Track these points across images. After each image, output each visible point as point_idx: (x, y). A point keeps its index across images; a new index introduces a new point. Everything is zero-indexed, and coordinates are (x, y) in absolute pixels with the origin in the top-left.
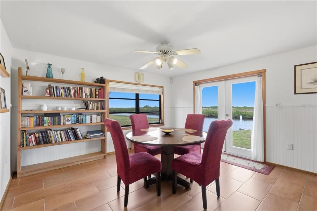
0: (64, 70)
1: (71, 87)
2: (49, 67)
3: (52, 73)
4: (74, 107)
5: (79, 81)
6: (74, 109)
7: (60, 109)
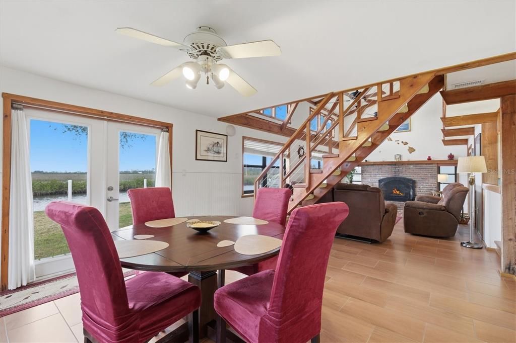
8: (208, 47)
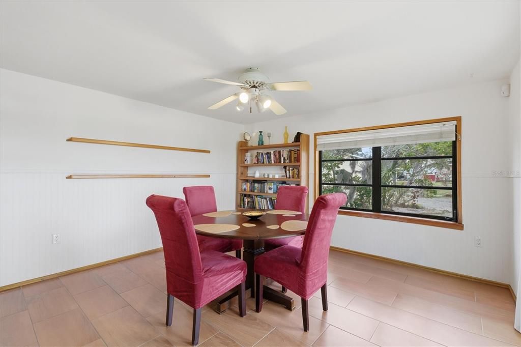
0: (270, 134)
1: (272, 152)
2: (261, 134)
3: (263, 140)
4: (277, 174)
5: (283, 143)
6: (277, 177)
7: (266, 176)
8: (254, 83)
